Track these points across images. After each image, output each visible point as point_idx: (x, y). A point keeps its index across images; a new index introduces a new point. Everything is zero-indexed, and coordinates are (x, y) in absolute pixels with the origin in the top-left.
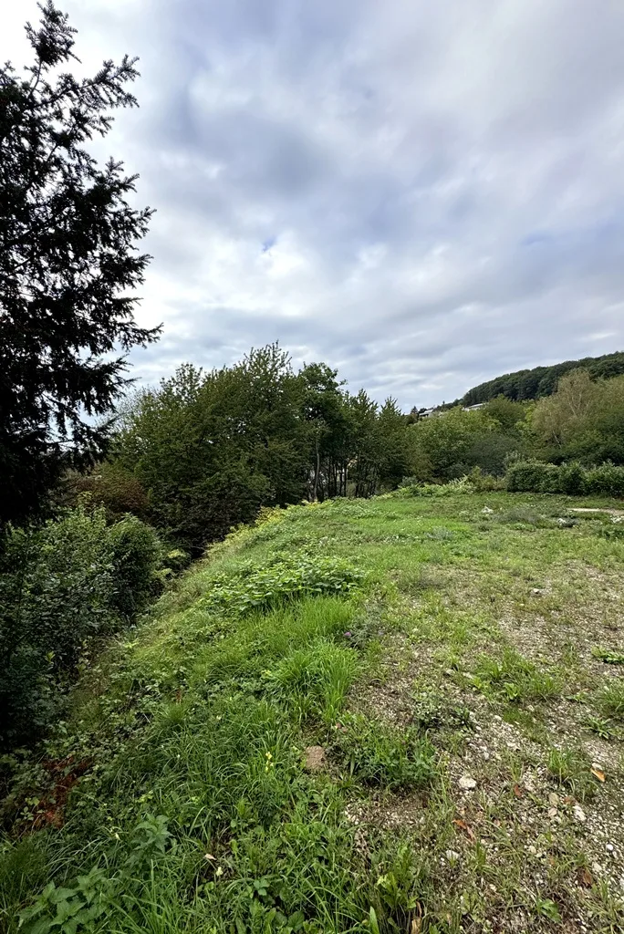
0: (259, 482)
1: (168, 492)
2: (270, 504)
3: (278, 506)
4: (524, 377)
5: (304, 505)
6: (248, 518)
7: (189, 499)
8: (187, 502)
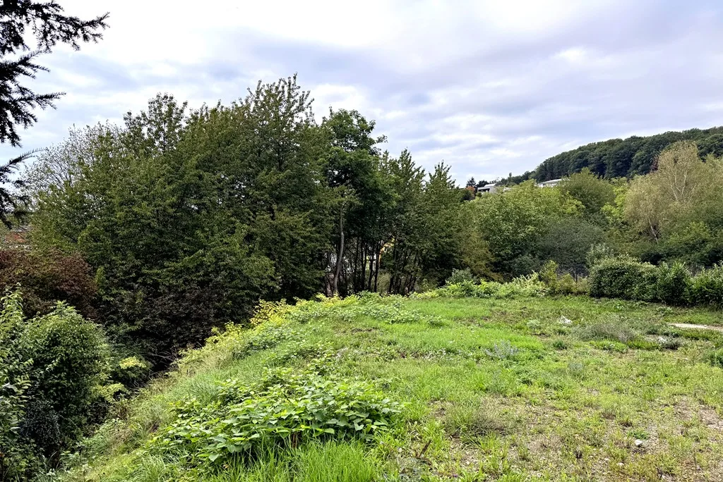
0: (260, 266)
1: (126, 273)
2: (273, 297)
3: (284, 300)
4: (615, 148)
5: (319, 300)
6: (240, 314)
7: (156, 285)
8: (154, 290)
